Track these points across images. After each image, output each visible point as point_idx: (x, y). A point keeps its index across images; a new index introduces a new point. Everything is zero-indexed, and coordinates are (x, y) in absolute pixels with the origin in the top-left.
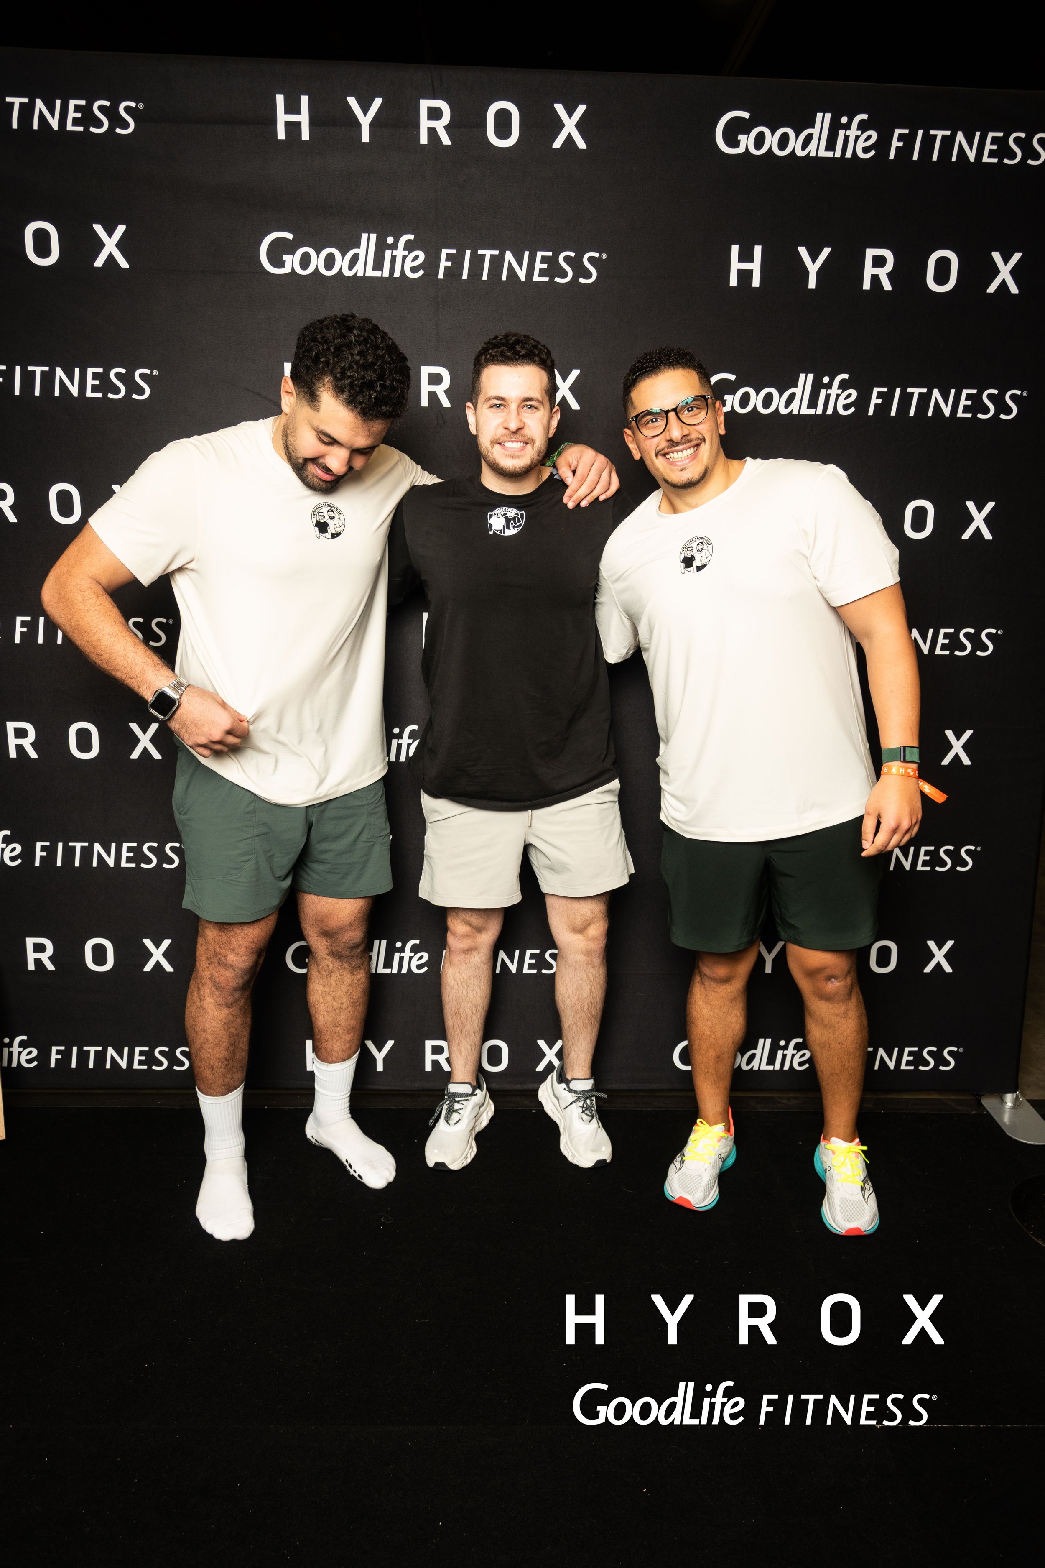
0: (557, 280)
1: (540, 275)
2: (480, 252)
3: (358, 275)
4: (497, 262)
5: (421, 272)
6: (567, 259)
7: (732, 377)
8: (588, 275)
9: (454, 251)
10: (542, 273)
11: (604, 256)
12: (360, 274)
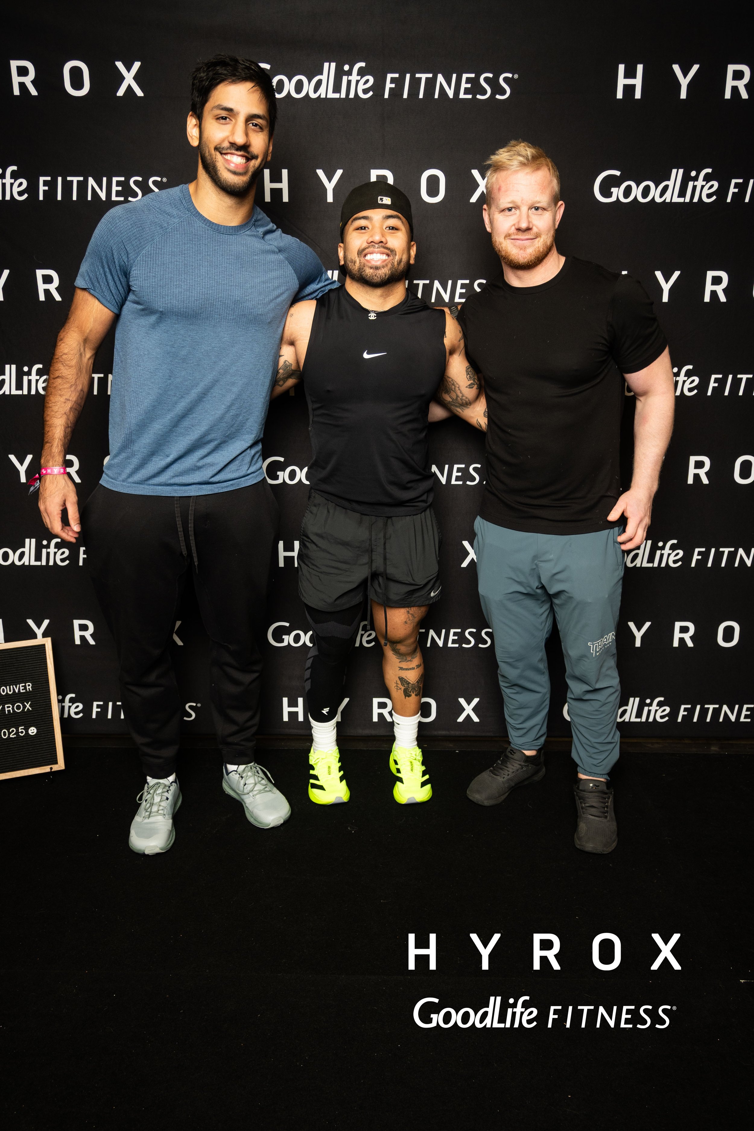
0: (479, 97)
1: (465, 93)
2: (417, 75)
3: (321, 97)
4: (431, 83)
5: (371, 93)
6: (486, 79)
7: (618, 173)
8: (503, 92)
9: (397, 75)
10: (467, 91)
11: (516, 76)
12: (323, 96)
